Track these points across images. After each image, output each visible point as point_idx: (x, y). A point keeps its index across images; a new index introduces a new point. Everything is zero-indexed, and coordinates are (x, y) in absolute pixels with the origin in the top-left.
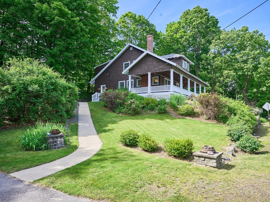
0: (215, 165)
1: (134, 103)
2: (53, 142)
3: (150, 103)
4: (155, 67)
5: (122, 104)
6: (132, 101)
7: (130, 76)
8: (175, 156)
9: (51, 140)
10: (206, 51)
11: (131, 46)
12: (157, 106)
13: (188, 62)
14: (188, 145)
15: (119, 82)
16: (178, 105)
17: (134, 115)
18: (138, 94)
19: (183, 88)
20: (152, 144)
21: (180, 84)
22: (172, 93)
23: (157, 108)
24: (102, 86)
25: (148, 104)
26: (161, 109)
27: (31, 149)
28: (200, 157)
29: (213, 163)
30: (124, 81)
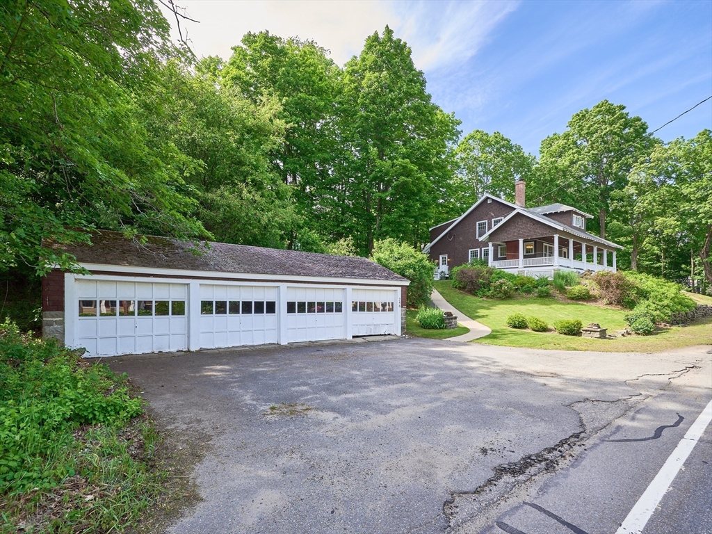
0: (599, 336)
1: (504, 283)
2: (449, 323)
3: (525, 284)
4: (530, 231)
5: (487, 285)
6: (502, 281)
7: (490, 244)
8: (565, 334)
9: (447, 321)
11: (488, 198)
12: (537, 288)
13: (582, 216)
14: (578, 324)
15: (470, 250)
16: (566, 285)
18: (504, 270)
19: (574, 259)
21: (568, 249)
22: (557, 267)
23: (537, 290)
24: (441, 257)
25: (523, 285)
26: (542, 292)
27: (434, 328)
28: (586, 331)
29: (597, 335)
30: (479, 250)
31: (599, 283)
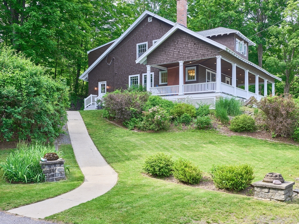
0: (283, 197)
1: (158, 112)
2: (50, 171)
3: (183, 113)
4: (191, 52)
5: (138, 115)
6: (155, 108)
7: (149, 67)
9: (47, 169)
10: (276, 19)
11: (149, 16)
12: (195, 117)
13: (245, 42)
14: (247, 173)
15: (130, 76)
16: (229, 114)
17: (158, 132)
18: (163, 98)
19: (237, 86)
20: (194, 173)
21: (231, 79)
22: (219, 94)
23: (196, 120)
24: (100, 84)
25: (180, 114)
26: (202, 123)
27: (20, 181)
28: (262, 187)
30: (139, 75)
31: (267, 112)
